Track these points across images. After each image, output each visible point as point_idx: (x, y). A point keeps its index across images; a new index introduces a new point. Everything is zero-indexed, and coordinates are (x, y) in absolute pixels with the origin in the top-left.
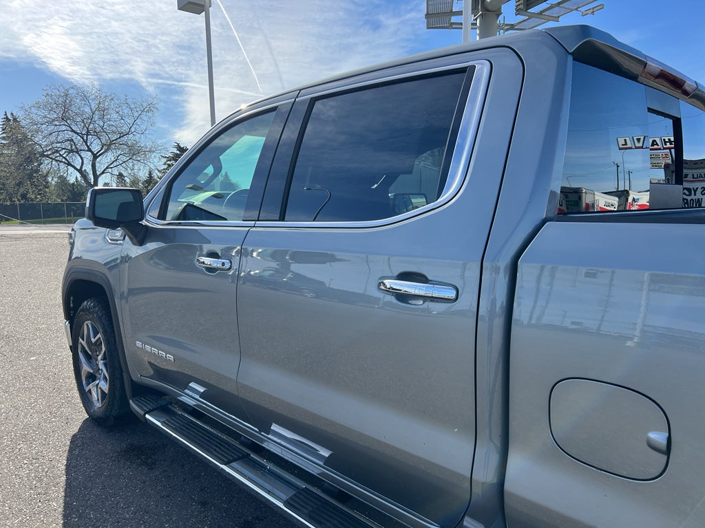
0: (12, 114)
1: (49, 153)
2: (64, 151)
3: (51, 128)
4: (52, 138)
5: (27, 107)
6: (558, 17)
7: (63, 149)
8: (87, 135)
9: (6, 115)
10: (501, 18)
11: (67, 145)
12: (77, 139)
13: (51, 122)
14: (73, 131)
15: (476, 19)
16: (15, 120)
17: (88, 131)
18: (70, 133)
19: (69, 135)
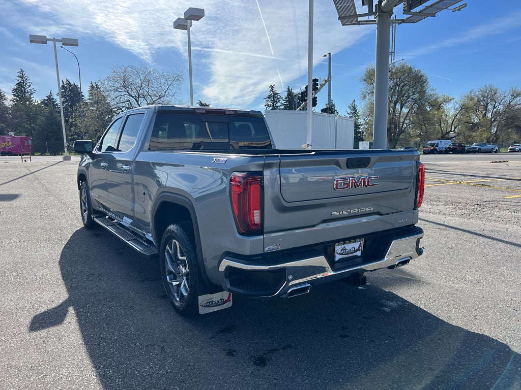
0: (95, 83)
1: (116, 109)
2: (124, 108)
3: (117, 93)
4: (117, 100)
5: (102, 80)
6: (435, 13)
7: (124, 107)
8: (138, 98)
9: (92, 84)
10: (393, 16)
11: (126, 104)
12: (132, 100)
13: (116, 90)
14: (129, 95)
15: (376, 18)
16: (97, 87)
17: (139, 95)
18: (128, 96)
19: (127, 97)
